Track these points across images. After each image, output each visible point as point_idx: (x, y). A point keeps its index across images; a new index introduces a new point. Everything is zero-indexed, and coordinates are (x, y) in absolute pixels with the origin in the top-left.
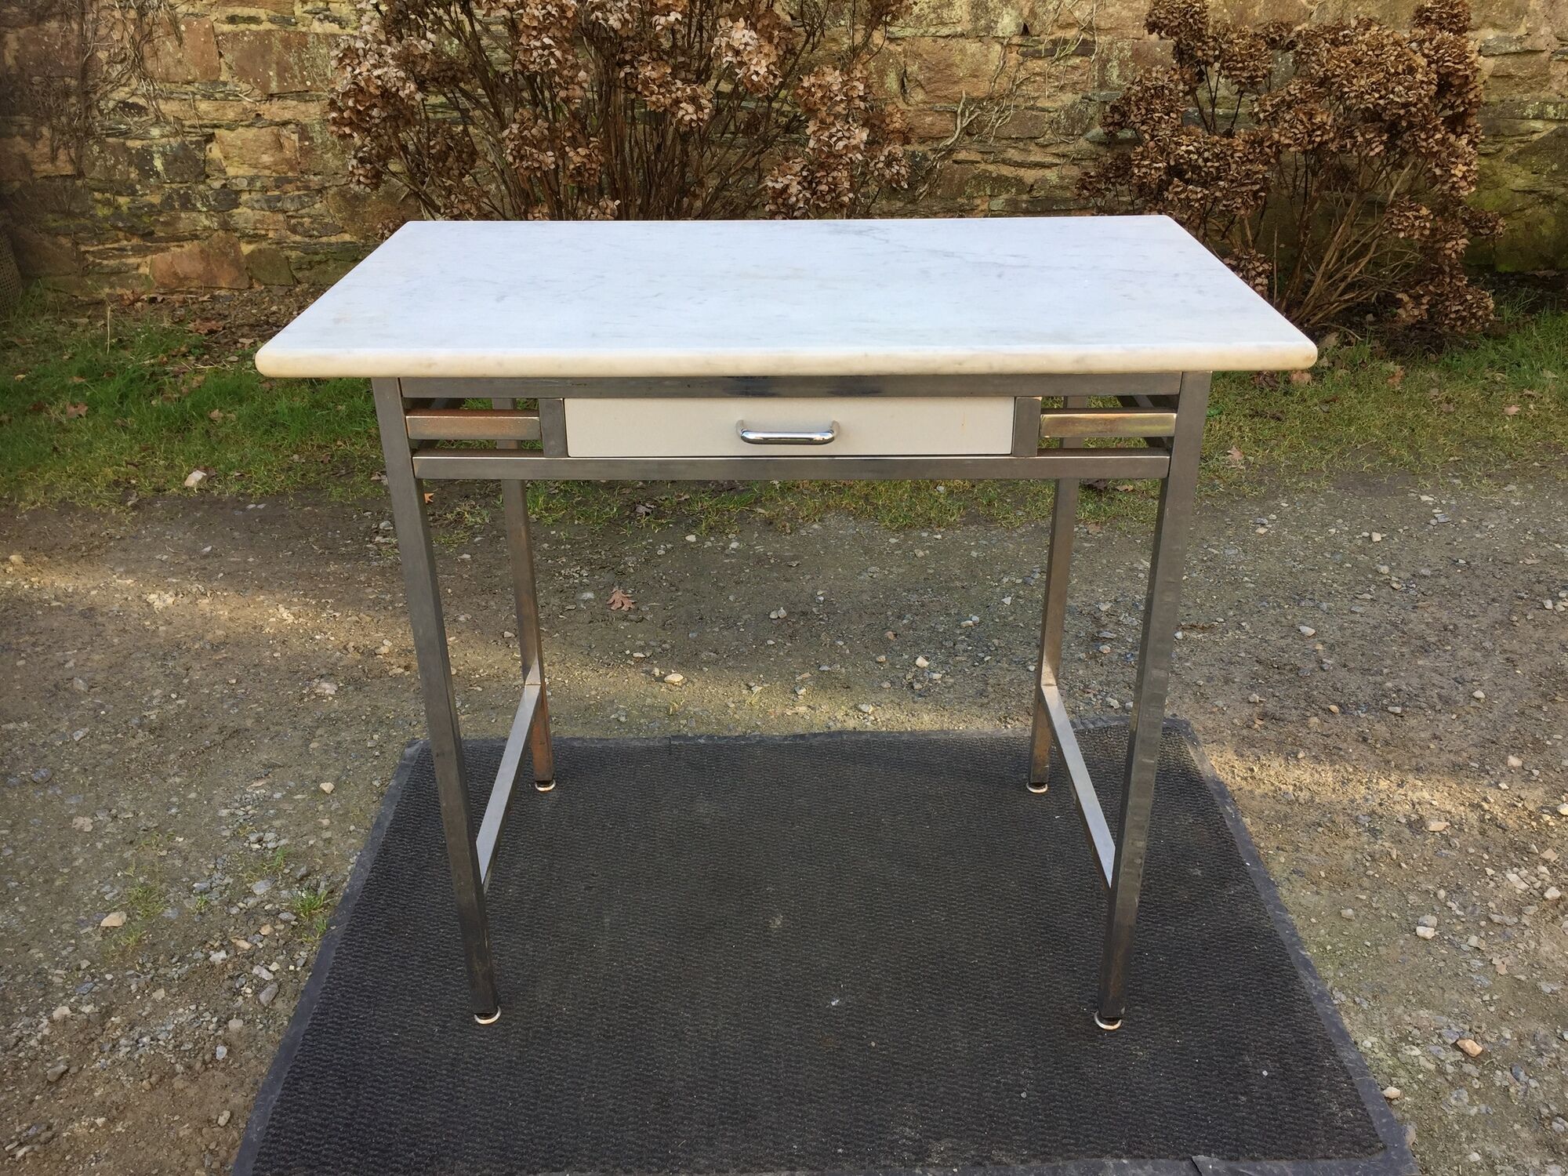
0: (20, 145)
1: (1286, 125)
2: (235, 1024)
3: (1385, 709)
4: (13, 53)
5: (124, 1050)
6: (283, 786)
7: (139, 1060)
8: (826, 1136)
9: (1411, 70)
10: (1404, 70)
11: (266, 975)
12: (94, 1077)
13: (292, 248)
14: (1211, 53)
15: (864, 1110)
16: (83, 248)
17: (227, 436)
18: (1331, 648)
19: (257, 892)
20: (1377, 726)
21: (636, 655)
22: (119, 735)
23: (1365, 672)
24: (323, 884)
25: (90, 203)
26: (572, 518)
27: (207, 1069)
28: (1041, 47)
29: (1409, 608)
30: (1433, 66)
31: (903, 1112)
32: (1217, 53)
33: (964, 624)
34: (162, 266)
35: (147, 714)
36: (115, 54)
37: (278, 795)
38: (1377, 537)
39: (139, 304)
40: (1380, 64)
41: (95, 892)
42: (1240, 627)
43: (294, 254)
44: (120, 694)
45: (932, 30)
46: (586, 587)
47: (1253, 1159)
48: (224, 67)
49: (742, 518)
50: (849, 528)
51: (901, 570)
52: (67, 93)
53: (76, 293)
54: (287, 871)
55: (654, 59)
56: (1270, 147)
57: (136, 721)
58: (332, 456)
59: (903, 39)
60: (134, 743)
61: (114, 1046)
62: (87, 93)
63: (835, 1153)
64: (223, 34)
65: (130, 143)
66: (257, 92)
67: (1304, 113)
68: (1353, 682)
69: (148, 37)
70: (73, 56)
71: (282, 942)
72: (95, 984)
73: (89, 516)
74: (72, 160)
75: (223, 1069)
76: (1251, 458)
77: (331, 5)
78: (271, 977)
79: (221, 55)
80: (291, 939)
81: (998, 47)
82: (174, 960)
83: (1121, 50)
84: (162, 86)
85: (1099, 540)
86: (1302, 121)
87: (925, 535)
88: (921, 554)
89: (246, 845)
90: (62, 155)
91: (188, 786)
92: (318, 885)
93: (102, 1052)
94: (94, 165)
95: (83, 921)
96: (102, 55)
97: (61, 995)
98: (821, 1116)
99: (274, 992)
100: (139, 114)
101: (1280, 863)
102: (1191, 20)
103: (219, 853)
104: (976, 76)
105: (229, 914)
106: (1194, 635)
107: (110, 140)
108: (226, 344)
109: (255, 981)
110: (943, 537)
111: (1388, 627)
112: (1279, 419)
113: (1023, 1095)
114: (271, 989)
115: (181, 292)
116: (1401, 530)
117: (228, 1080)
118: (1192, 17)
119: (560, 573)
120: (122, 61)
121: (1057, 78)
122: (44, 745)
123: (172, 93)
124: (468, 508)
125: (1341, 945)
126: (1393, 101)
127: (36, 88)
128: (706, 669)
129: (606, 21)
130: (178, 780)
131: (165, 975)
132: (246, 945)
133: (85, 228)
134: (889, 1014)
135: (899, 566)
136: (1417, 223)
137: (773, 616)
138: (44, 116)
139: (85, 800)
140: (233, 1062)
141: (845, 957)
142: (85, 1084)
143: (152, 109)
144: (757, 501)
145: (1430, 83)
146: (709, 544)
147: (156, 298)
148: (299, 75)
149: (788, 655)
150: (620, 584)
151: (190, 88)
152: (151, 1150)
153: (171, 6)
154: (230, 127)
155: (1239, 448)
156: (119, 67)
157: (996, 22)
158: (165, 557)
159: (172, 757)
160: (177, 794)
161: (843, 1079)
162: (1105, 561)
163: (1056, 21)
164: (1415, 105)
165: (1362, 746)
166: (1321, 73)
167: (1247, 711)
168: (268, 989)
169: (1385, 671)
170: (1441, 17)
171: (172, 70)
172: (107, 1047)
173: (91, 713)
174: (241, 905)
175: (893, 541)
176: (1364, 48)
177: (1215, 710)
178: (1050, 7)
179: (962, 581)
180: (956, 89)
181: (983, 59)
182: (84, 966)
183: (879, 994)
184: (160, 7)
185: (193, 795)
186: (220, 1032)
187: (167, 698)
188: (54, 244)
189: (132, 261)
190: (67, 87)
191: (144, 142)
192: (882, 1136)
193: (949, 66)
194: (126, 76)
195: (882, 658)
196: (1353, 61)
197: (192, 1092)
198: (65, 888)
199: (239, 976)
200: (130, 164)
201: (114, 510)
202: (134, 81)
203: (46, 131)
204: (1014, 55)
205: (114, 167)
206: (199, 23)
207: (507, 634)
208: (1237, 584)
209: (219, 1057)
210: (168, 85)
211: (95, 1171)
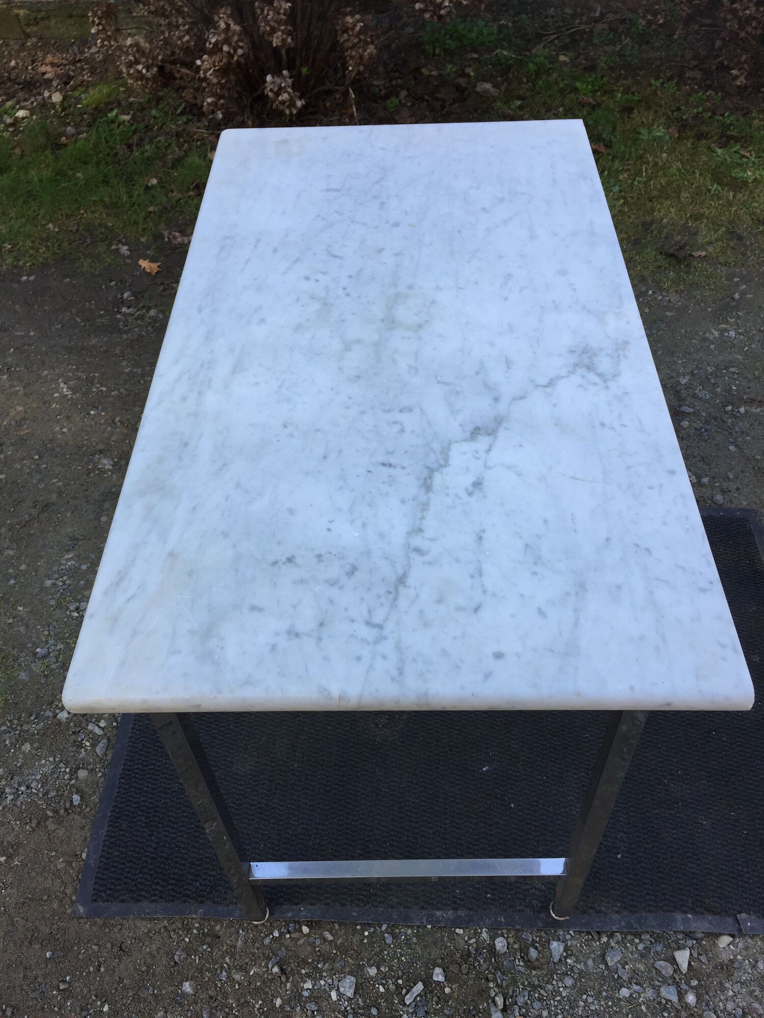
2: (82, 774)
11: (98, 731)
13: (20, 7)
27: (68, 813)
43: (22, 12)
58: (78, 225)
61: (2, 794)
63: (486, 897)
75: (79, 813)
78: (102, 735)
82: (32, 718)
85: (678, 309)
89: (68, 613)
99: (105, 746)
103: (50, 621)
109: (91, 736)
114: (103, 743)
117: (84, 822)
130: (11, 552)
131: (28, 731)
134: (523, 779)
152: (40, 880)
160: (12, 565)
168: (101, 743)
197: (61, 832)
199: (79, 731)
209: (76, 803)
211: (6, 897)
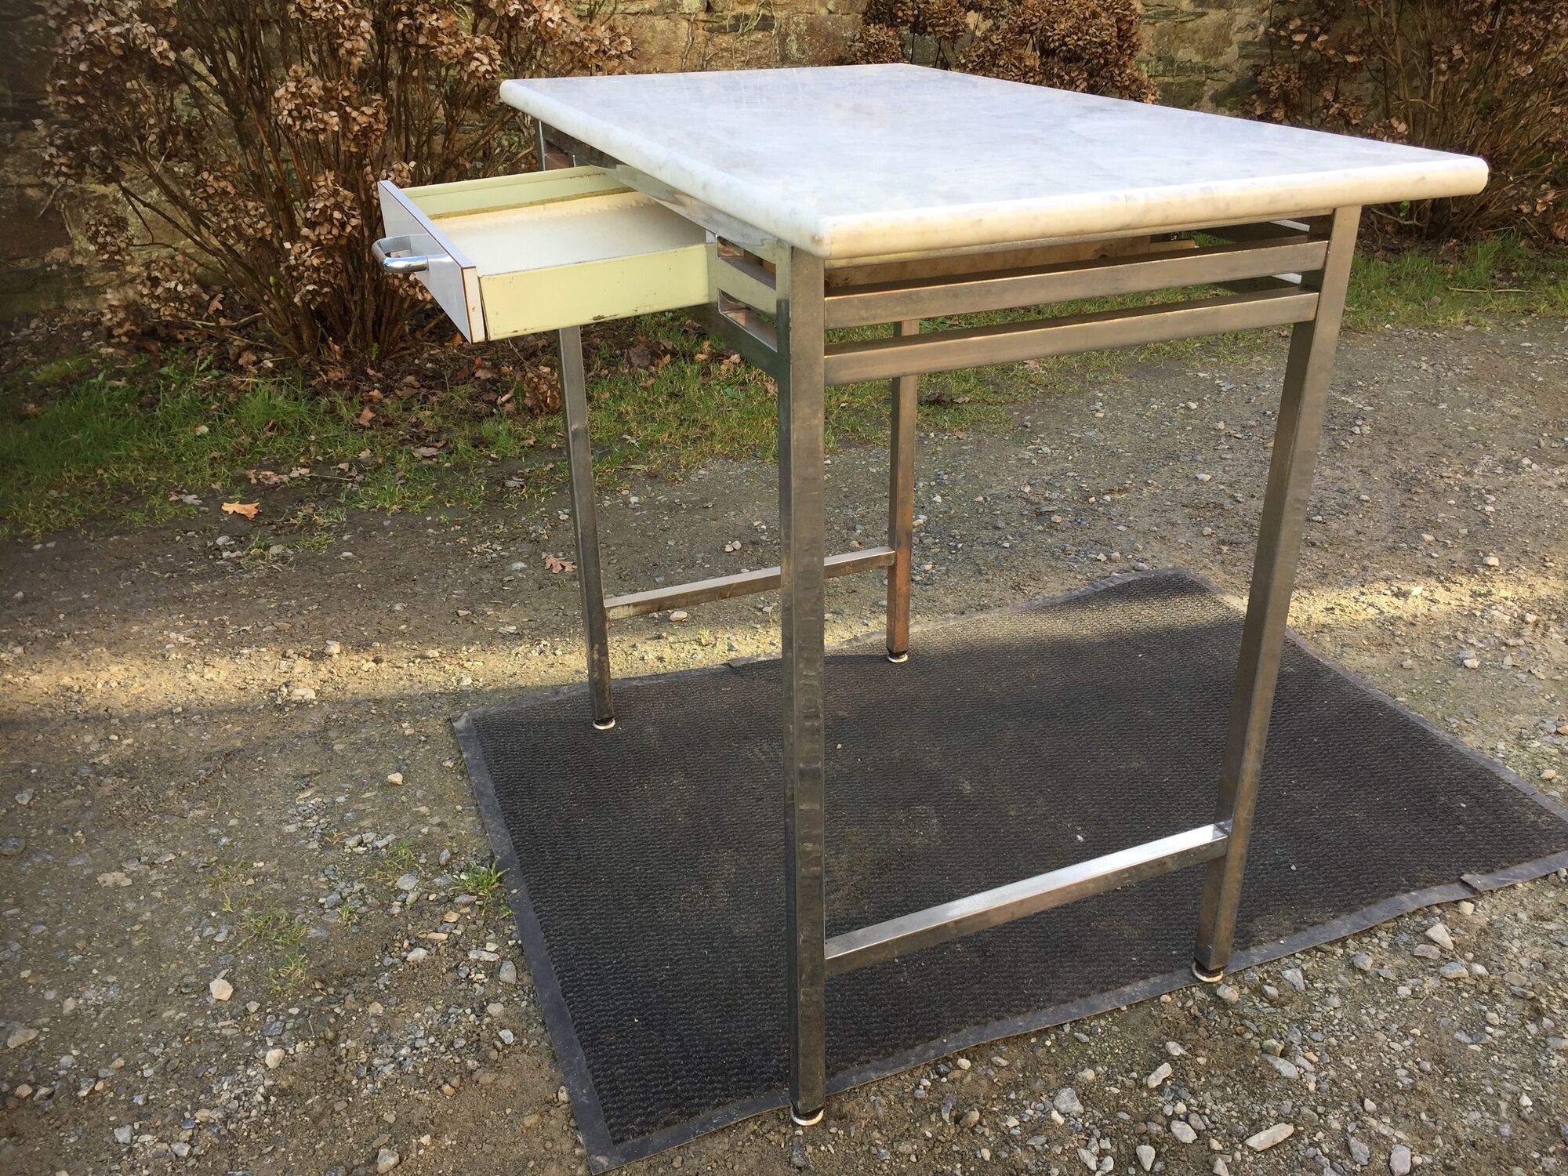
2: (495, 1009)
3: (1309, 520)
5: (386, 1069)
6: (339, 790)
7: (415, 1071)
11: (489, 957)
14: (910, 12)
19: (407, 887)
22: (79, 788)
24: (473, 863)
28: (726, 23)
32: (916, 12)
35: (94, 761)
37: (341, 799)
38: (1194, 406)
42: (1147, 484)
46: (510, 559)
49: (623, 476)
54: (423, 861)
57: (87, 770)
60: (106, 791)
61: (370, 1069)
67: (1015, 58)
71: (480, 923)
72: (285, 1022)
75: (523, 1051)
78: (497, 956)
80: (488, 918)
81: (685, 24)
83: (798, 24)
86: (1015, 65)
89: (347, 851)
91: (219, 815)
92: (468, 865)
99: (513, 969)
103: (321, 866)
104: (668, 53)
105: (391, 915)
114: (507, 967)
116: (1205, 398)
119: (470, 552)
121: (743, 54)
124: (312, 512)
132: (441, 936)
137: (728, 549)
139: (94, 857)
140: (529, 1042)
144: (624, 459)
150: (545, 551)
164: (1109, 44)
168: (505, 968)
174: (398, 903)
180: (650, 66)
181: (672, 36)
185: (234, 822)
186: (487, 1020)
187: (106, 742)
198: (150, 946)
199: (457, 967)
204: (700, 31)
209: (509, 1040)
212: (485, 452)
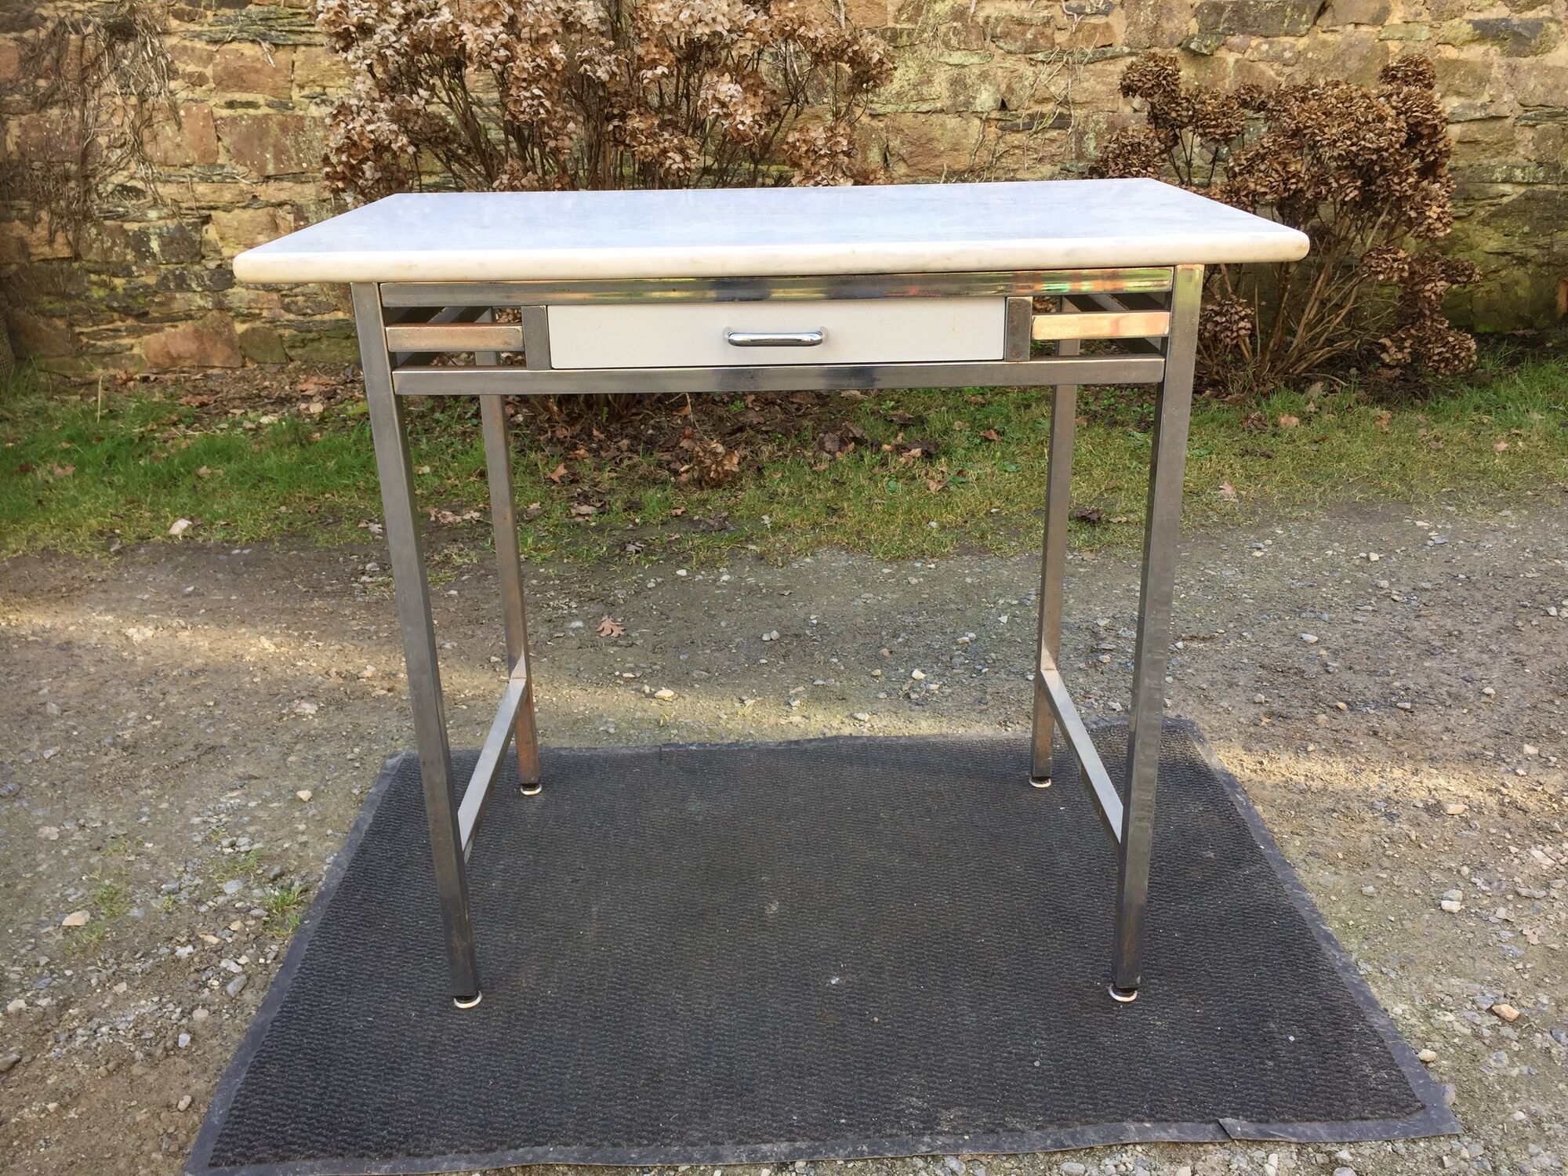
0: (19, 228)
1: (1261, 174)
2: (200, 1014)
3: (1394, 705)
4: (14, 140)
5: (80, 1040)
6: (259, 796)
7: (96, 1049)
8: (828, 1108)
9: (1381, 119)
10: (1374, 120)
11: (234, 968)
12: (47, 1066)
13: (285, 327)
14: (1184, 113)
15: (868, 1082)
16: (78, 330)
17: (214, 490)
18: (1335, 653)
19: (228, 891)
20: (1387, 721)
21: (625, 675)
22: (91, 753)
23: (1372, 673)
24: (297, 884)
25: (86, 284)
26: (561, 557)
27: (168, 1056)
28: (1019, 121)
29: (1412, 616)
30: (1402, 117)
31: (910, 1083)
32: (1191, 113)
33: (960, 640)
34: (156, 346)
35: (120, 734)
36: (115, 139)
37: (252, 804)
38: (1374, 557)
39: (131, 384)
40: (1351, 114)
41: (58, 895)
42: (1241, 636)
43: (287, 333)
44: (93, 717)
45: (913, 106)
46: (576, 617)
47: (1284, 1121)
48: (221, 149)
49: (733, 554)
50: (842, 561)
51: (895, 596)
52: (67, 177)
53: (69, 373)
54: (260, 871)
55: (641, 114)
56: (1246, 196)
57: (109, 740)
58: (319, 507)
59: (884, 115)
60: (106, 760)
61: (70, 1036)
62: (87, 177)
63: (838, 1123)
64: (222, 118)
65: (127, 226)
66: (254, 174)
67: (1279, 163)
68: (1360, 682)
69: (148, 123)
70: (74, 141)
71: (252, 936)
72: (54, 979)
73: (72, 562)
74: (69, 243)
75: (185, 1057)
76: (1244, 493)
77: (328, 90)
78: (240, 969)
79: (219, 139)
80: (262, 934)
81: (977, 122)
82: (138, 956)
83: (1097, 123)
84: (160, 170)
85: (1094, 566)
86: (1276, 171)
87: (918, 565)
88: (914, 581)
89: (218, 849)
90: (60, 238)
91: (160, 797)
92: (292, 884)
93: (57, 1042)
94: (91, 247)
95: (43, 922)
96: (103, 140)
97: (17, 990)
98: (822, 1089)
99: (243, 983)
100: (137, 197)
101: (1295, 846)
102: (1164, 82)
103: (189, 857)
104: (956, 150)
105: (197, 912)
106: (1195, 645)
107: (108, 223)
108: (217, 414)
109: (222, 974)
110: (937, 567)
111: (1392, 634)
112: (1269, 457)
113: (1037, 1064)
114: (240, 980)
115: (174, 372)
116: (1398, 551)
117: (190, 1067)
118: (1165, 79)
119: (548, 605)
120: (122, 146)
121: (1036, 151)
122: (12, 763)
123: (170, 176)
124: (456, 551)
125: (1364, 921)
126: (1365, 147)
127: (36, 173)
128: (697, 686)
129: (595, 72)
130: (149, 792)
131: (127, 970)
132: (215, 940)
133: (80, 310)
134: (893, 991)
135: (893, 592)
136: (1395, 265)
137: (765, 638)
138: (42, 200)
139: (52, 811)
140: (197, 1050)
141: (844, 938)
142: (38, 1072)
143: (150, 192)
144: (749, 539)
145: (1399, 130)
146: (701, 577)
147: (148, 377)
148: (295, 158)
149: (781, 672)
150: (610, 614)
151: (188, 171)
152: (105, 1135)
153: (171, 92)
154: (227, 209)
155: (1231, 484)
156: (119, 152)
157: (975, 98)
158: (146, 596)
159: (144, 771)
160: (149, 804)
161: (845, 1053)
162: (1101, 584)
163: (1033, 96)
164: (1387, 150)
165: (1372, 740)
166: (1293, 126)
167: (1252, 710)
168: (237, 980)
169: (1392, 672)
170: (1407, 75)
171: (171, 154)
172: (63, 1038)
173: (63, 734)
174: (211, 903)
175: (886, 571)
176: (1334, 101)
177: (1220, 710)
178: (1026, 83)
179: (956, 603)
180: (938, 162)
181: (963, 134)
182: (42, 963)
183: (881, 973)
184: (160, 93)
185: (164, 805)
186: (184, 1021)
187: (142, 720)
188: (48, 325)
189: (126, 341)
190: (67, 171)
191: (142, 224)
192: (887, 1106)
193: (930, 140)
194: (125, 161)
195: (878, 672)
196: (1323, 113)
197: (151, 1078)
198: (25, 892)
199: (205, 969)
200: (127, 246)
201: (96, 556)
202: (133, 166)
203: (44, 215)
204: (993, 129)
205: (111, 249)
206: (198, 108)
207: (494, 659)
208: (1235, 600)
209: (181, 1044)
210: (166, 168)
211: (44, 1157)
212: (633, 516)
